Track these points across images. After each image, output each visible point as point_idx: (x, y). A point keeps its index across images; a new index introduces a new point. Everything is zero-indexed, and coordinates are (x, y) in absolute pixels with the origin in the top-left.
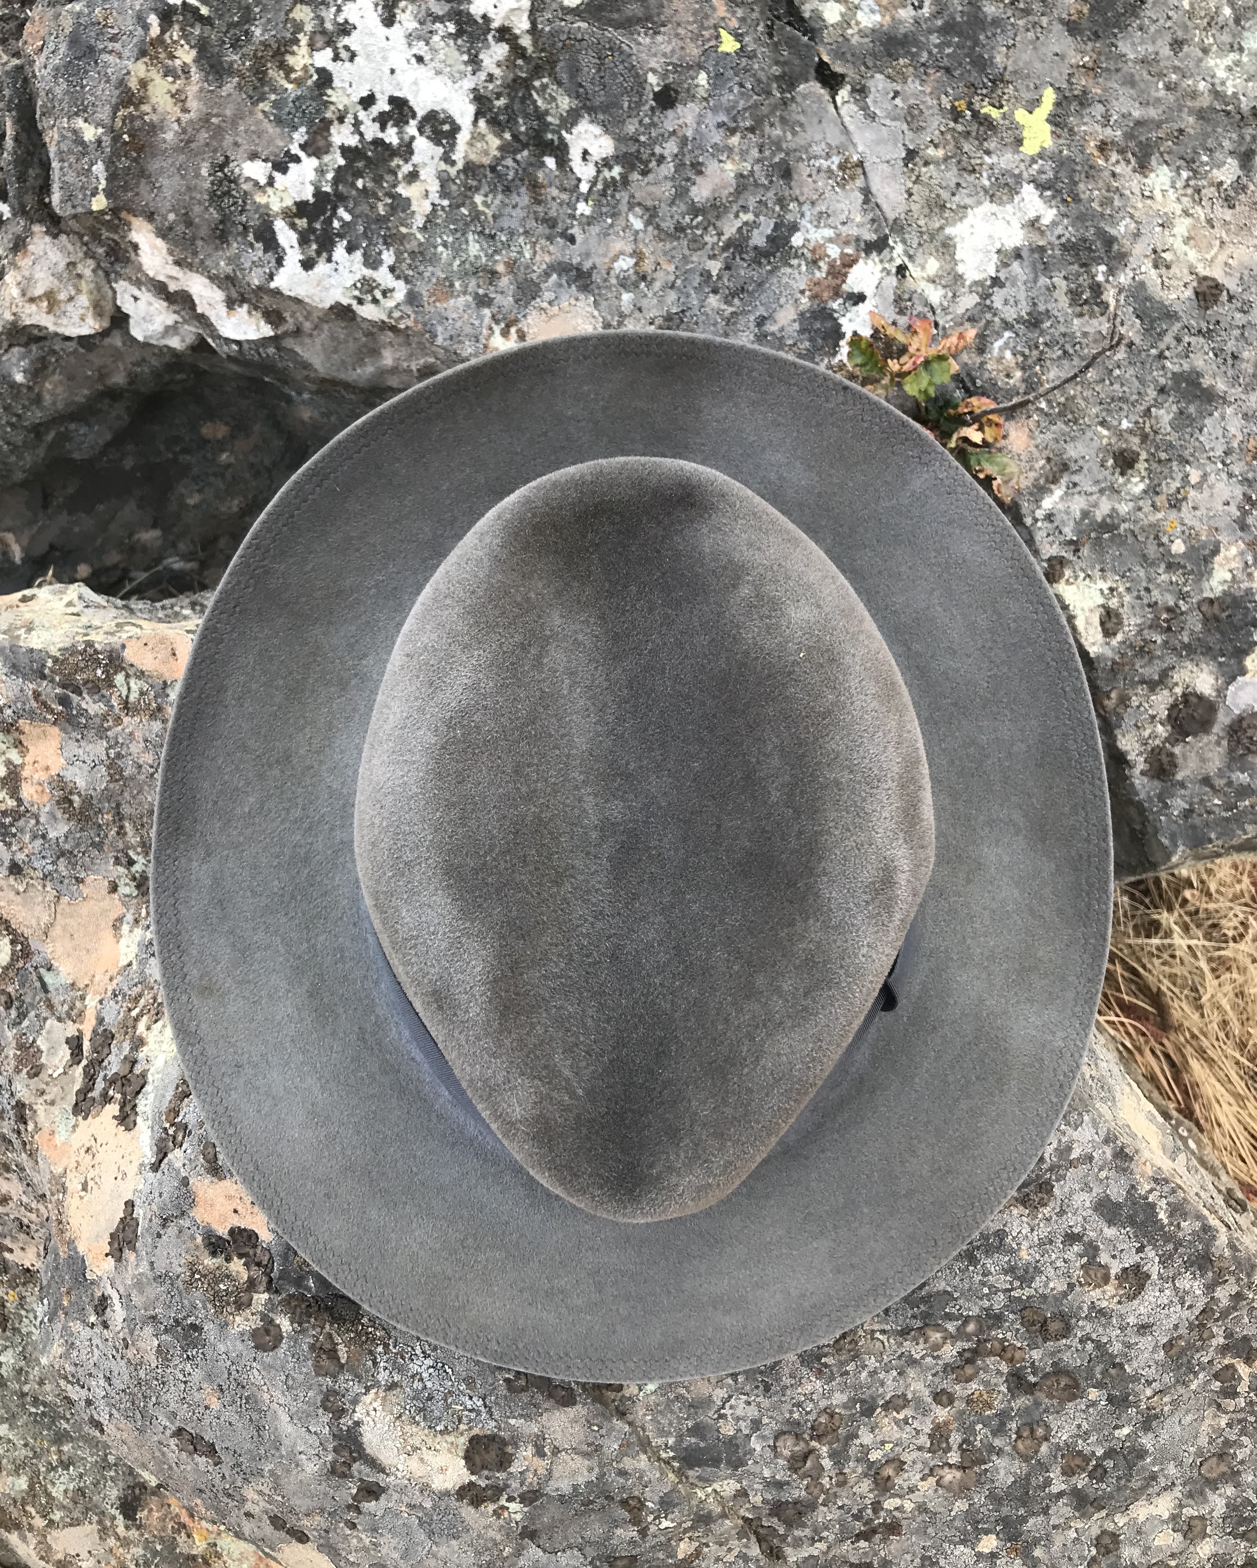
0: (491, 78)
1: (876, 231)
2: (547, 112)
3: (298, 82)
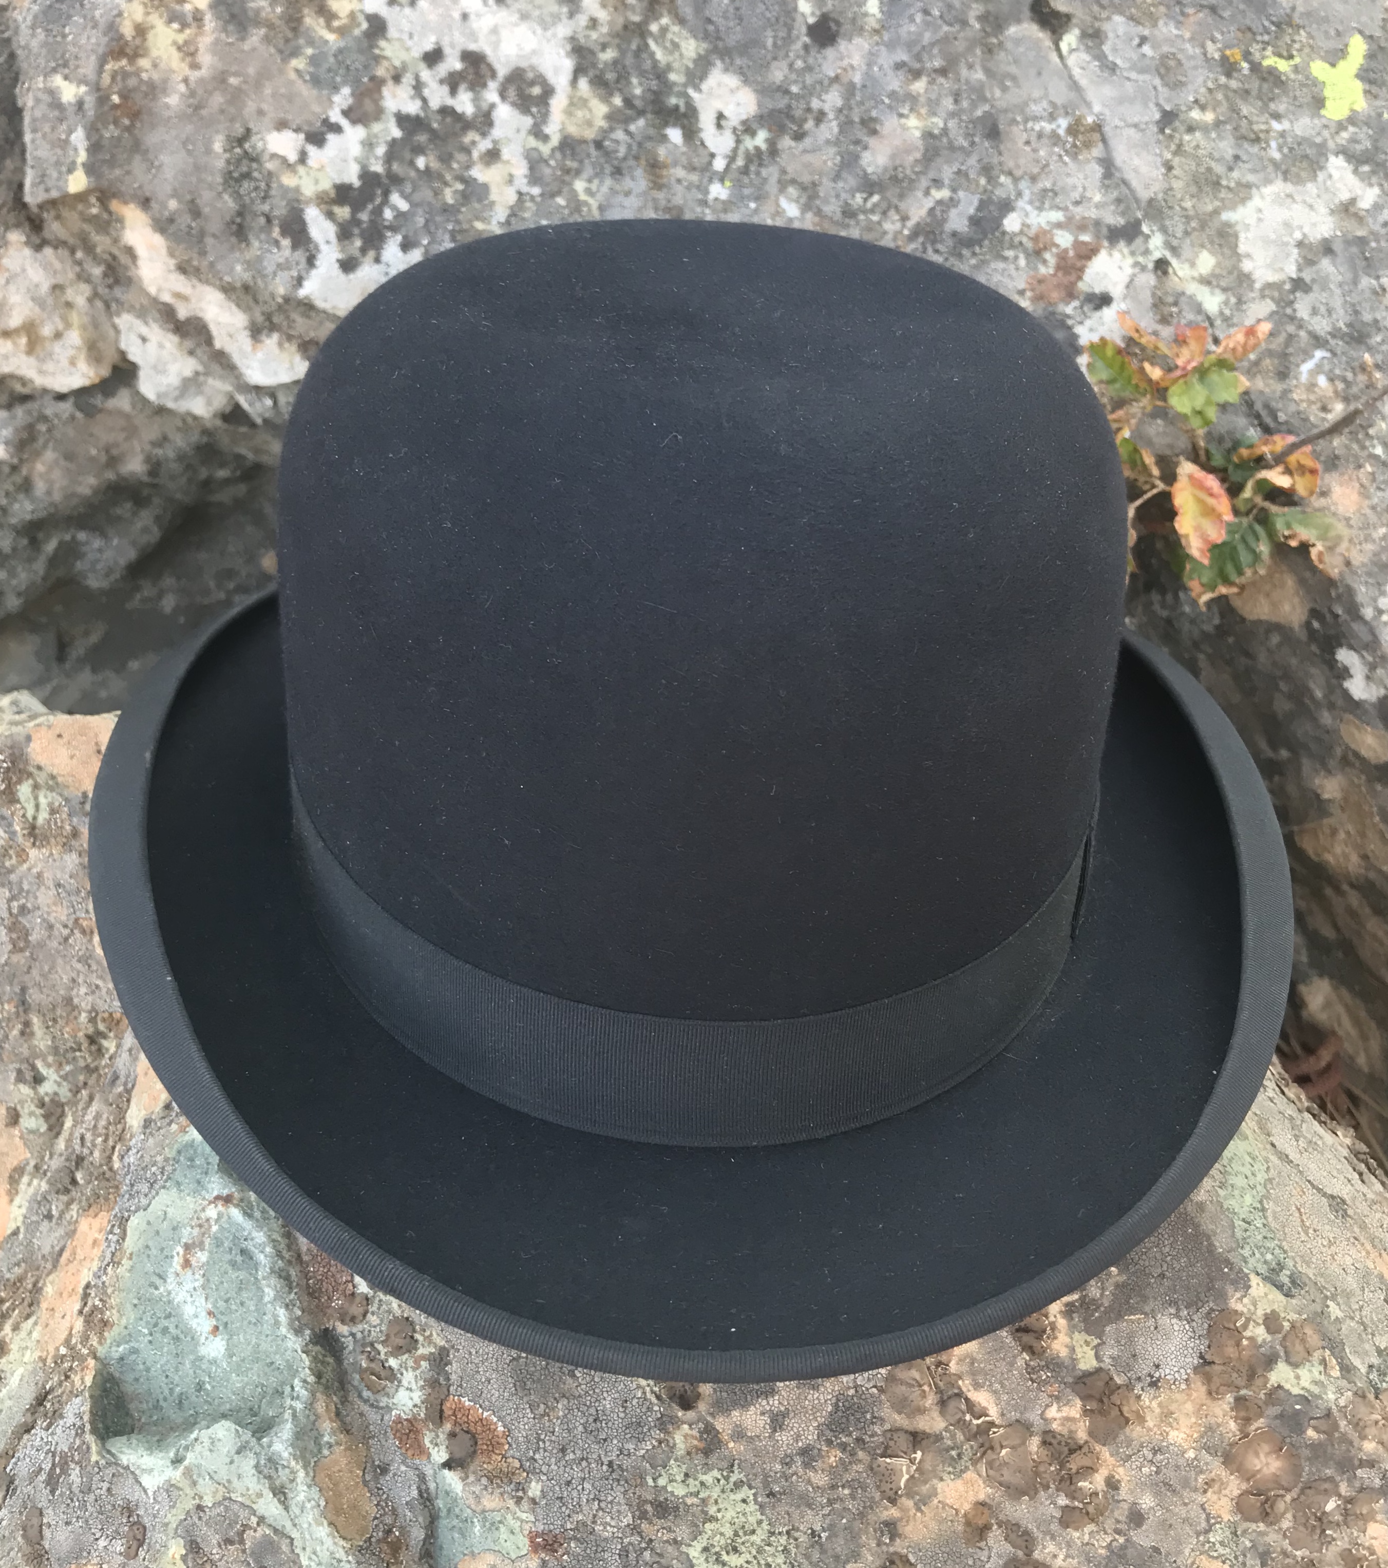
0: (594, 23)
1: (1123, 214)
2: (669, 68)
3: (342, 31)
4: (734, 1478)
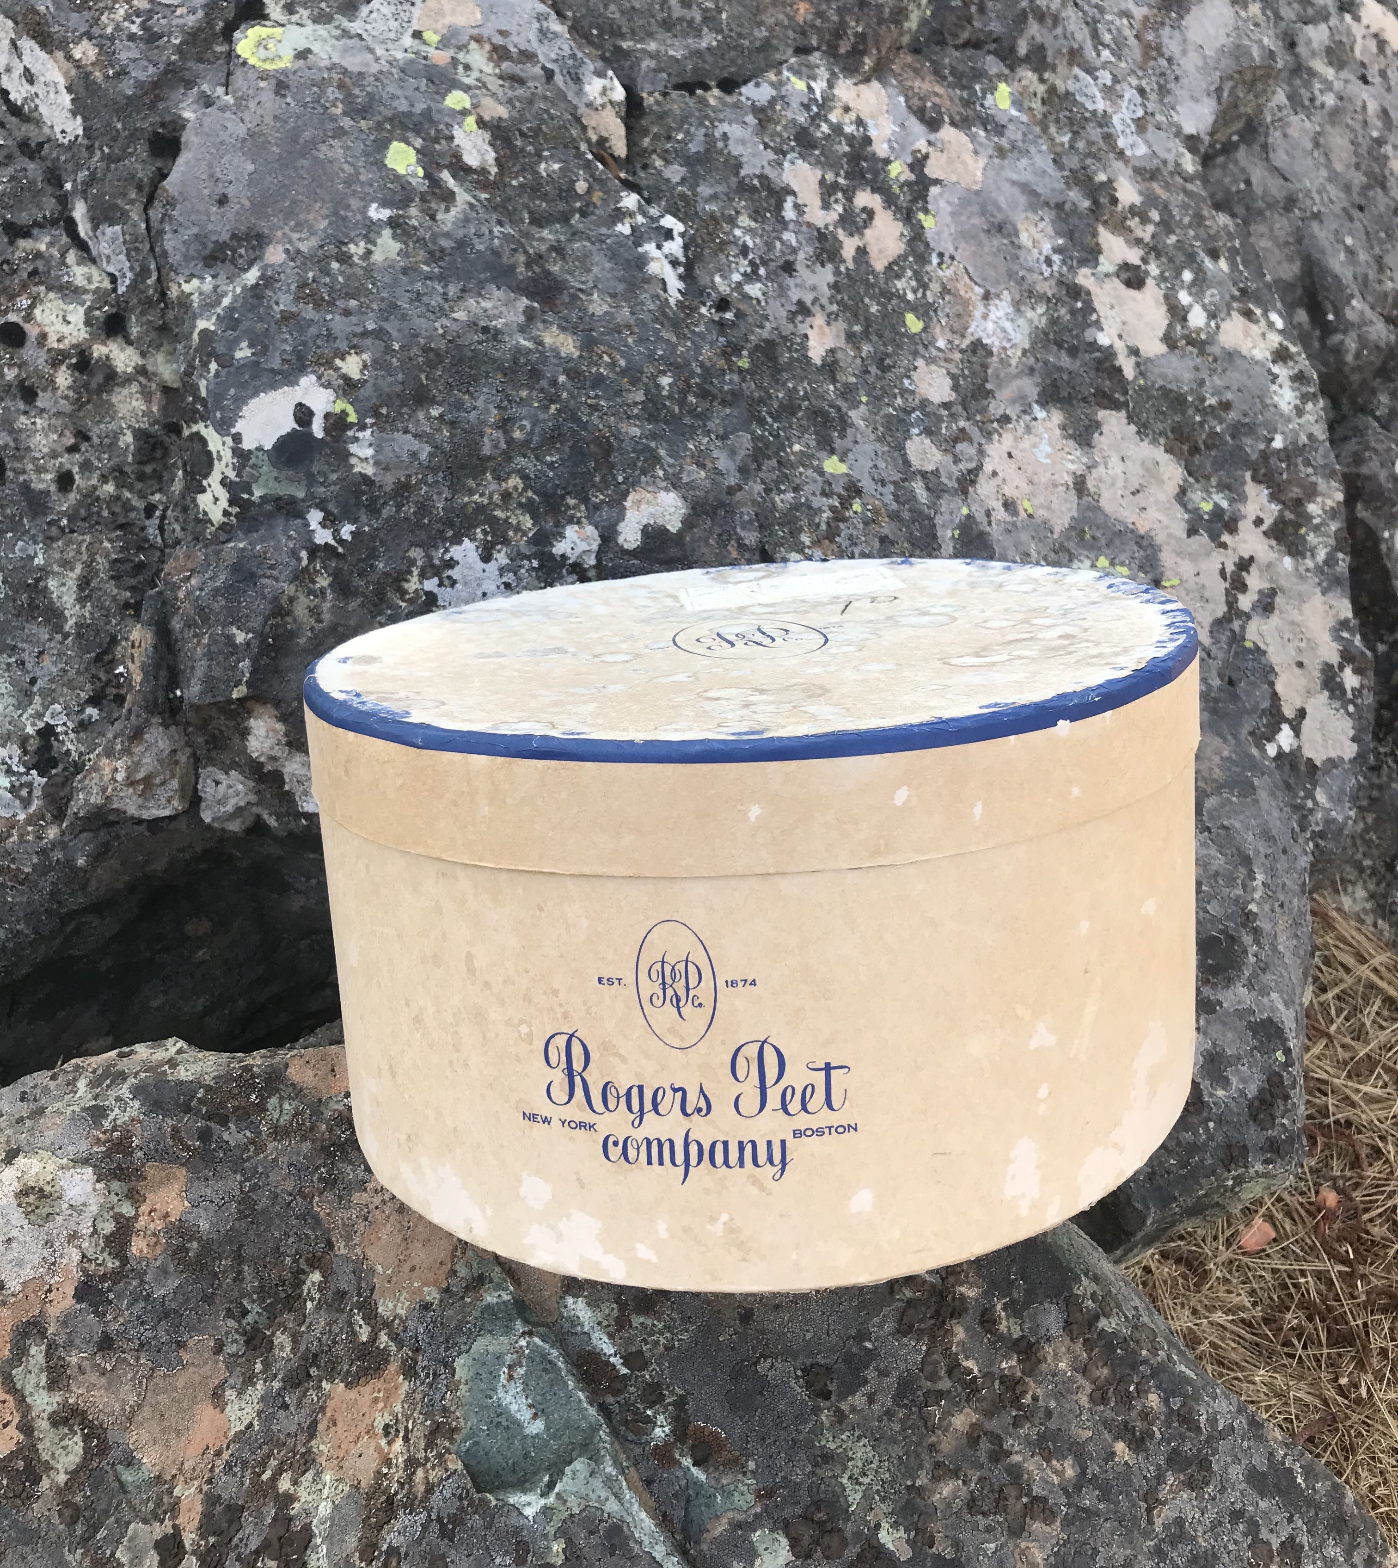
3: (411, 601)
4: (856, 1434)
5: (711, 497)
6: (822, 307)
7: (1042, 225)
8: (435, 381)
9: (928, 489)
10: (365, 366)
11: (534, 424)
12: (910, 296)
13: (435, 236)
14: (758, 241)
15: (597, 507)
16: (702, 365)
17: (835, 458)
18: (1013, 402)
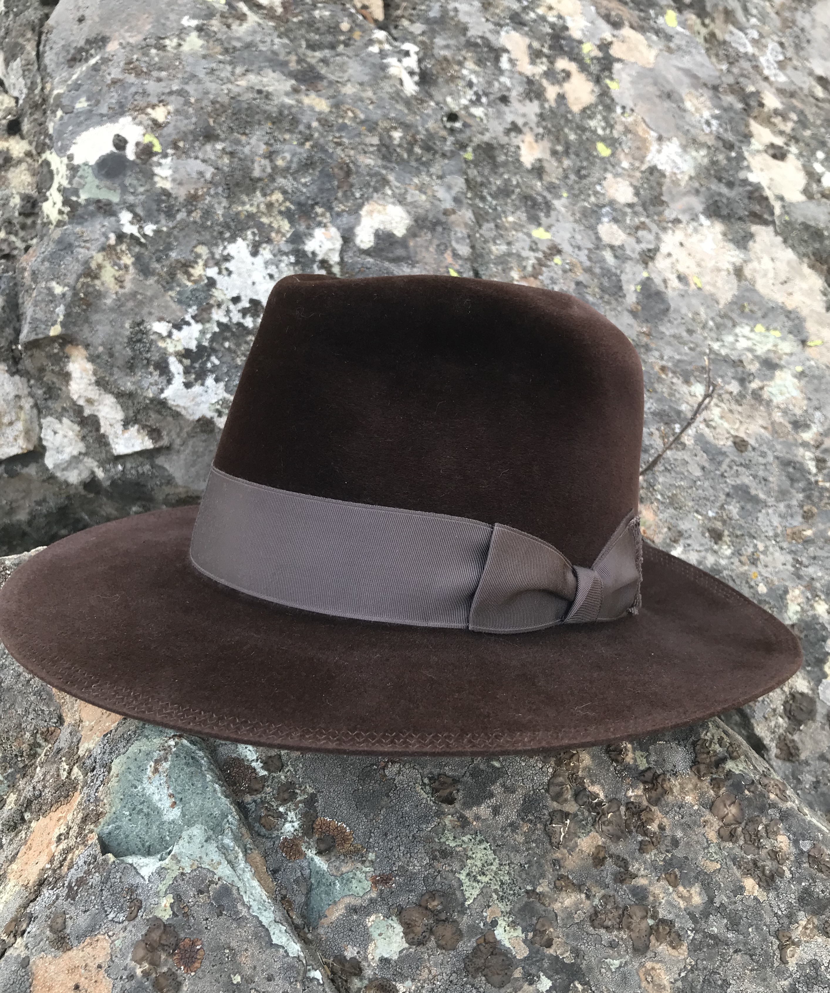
3: (195, 282)
4: (478, 838)
5: (430, 216)
6: (531, 129)
7: (702, 99)
8: (220, 125)
9: (616, 257)
10: (169, 113)
11: (294, 155)
12: (600, 132)
13: (230, 39)
14: (481, 79)
15: (339, 214)
16: (427, 130)
17: (541, 229)
18: (684, 211)
